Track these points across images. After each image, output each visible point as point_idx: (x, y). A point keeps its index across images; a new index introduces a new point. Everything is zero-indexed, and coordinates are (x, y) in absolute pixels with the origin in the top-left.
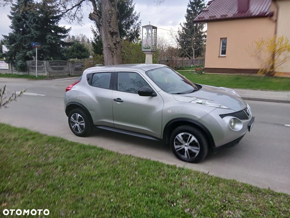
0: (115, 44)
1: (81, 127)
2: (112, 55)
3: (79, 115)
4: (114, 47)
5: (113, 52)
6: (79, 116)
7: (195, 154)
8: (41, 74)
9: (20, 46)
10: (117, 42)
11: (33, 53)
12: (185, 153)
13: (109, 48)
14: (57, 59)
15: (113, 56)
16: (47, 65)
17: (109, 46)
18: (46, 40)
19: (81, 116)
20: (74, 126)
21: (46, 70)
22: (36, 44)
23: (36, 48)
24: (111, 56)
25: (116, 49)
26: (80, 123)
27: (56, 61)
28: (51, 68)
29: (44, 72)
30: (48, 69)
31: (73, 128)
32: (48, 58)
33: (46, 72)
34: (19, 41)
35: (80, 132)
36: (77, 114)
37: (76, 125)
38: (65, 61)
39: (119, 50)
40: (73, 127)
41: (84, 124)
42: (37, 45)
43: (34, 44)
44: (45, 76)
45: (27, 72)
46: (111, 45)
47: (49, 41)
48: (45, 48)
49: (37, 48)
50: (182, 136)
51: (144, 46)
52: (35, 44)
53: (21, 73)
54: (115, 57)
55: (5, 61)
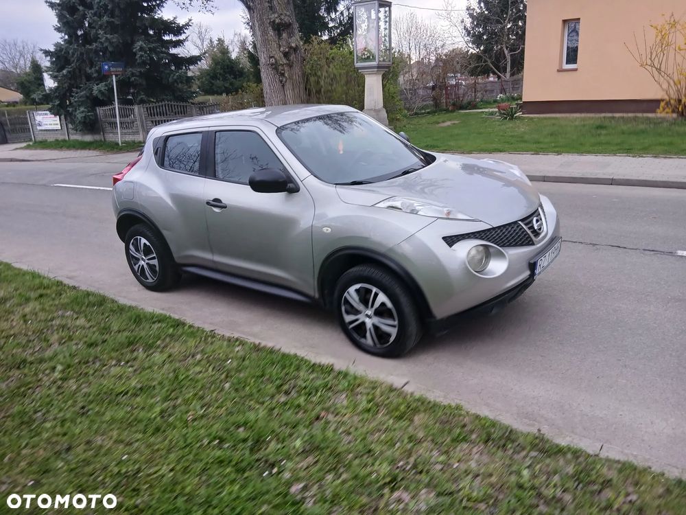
0: (286, 55)
1: (151, 267)
2: (281, 81)
3: (144, 241)
4: (285, 61)
5: (283, 75)
6: (145, 244)
7: (389, 335)
8: (129, 138)
9: (80, 72)
10: (291, 47)
11: (106, 88)
12: (368, 334)
13: (274, 66)
14: (163, 100)
15: (283, 86)
16: (140, 115)
17: (273, 61)
18: (135, 54)
19: (148, 244)
20: (137, 265)
21: (140, 128)
22: (113, 66)
23: (114, 76)
24: (278, 85)
25: (290, 66)
26: (148, 260)
27: (160, 104)
28: (152, 122)
29: (137, 133)
30: (145, 124)
31: (136, 270)
32: (142, 98)
33: (141, 133)
34: (77, 61)
35: (150, 280)
36: (140, 239)
37: (142, 263)
38: (182, 104)
39: (297, 70)
40: (136, 268)
41: (155, 262)
42: (115, 69)
43: (106, 67)
44: (140, 142)
45: (99, 134)
46: (276, 56)
47: (142, 56)
48: (133, 74)
49: (116, 76)
50: (357, 291)
51: (360, 55)
52: (109, 67)
53: (88, 138)
54: (288, 86)
55: (50, 110)
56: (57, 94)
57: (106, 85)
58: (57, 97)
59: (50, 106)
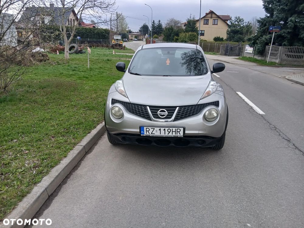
8: (273, 60)
14: (295, 45)
16: (281, 51)
21: (279, 56)
22: (275, 28)
23: (274, 33)
28: (286, 55)
29: (277, 59)
30: (281, 55)
32: (285, 43)
33: (279, 58)
42: (275, 29)
43: (271, 28)
44: (276, 63)
45: (263, 57)
48: (284, 32)
49: (276, 33)
52: (273, 28)
53: (259, 58)
55: (249, 44)
56: (254, 38)
57: (270, 36)
58: (254, 40)
59: (249, 43)
